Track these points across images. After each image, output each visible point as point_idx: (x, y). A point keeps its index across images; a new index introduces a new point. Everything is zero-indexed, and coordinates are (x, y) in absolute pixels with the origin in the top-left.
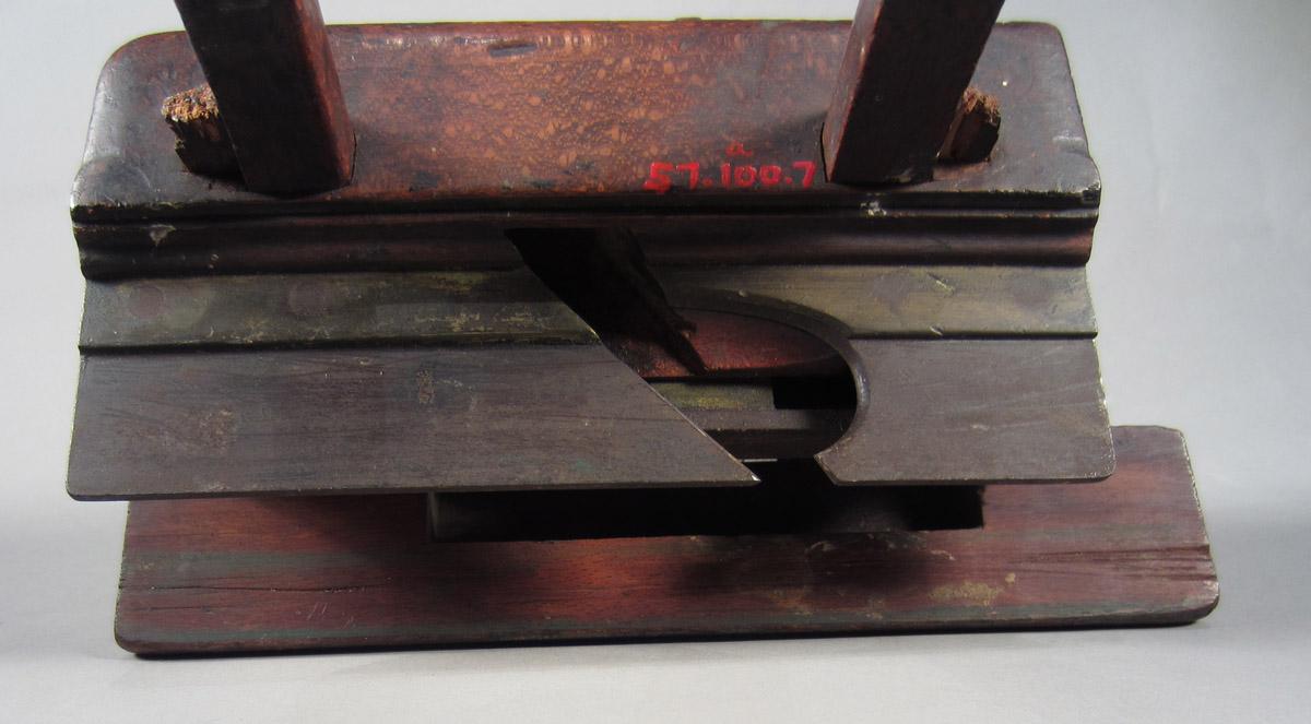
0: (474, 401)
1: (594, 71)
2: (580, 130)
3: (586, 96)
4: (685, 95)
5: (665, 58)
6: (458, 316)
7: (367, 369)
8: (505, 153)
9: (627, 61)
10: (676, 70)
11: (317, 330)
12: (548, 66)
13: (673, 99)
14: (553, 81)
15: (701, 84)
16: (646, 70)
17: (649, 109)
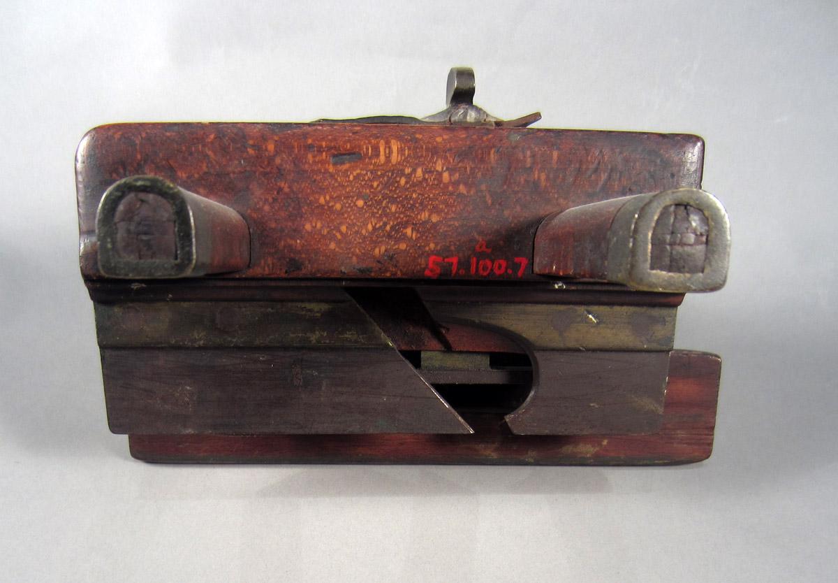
0: (324, 383)
1: (398, 179)
2: (388, 228)
3: (393, 200)
4: (454, 201)
5: (445, 169)
6: (315, 334)
7: (264, 362)
8: (342, 245)
9: (419, 172)
10: (450, 179)
11: (235, 340)
12: (369, 173)
13: (447, 205)
14: (372, 186)
15: (465, 192)
16: (431, 179)
17: (431, 212)
